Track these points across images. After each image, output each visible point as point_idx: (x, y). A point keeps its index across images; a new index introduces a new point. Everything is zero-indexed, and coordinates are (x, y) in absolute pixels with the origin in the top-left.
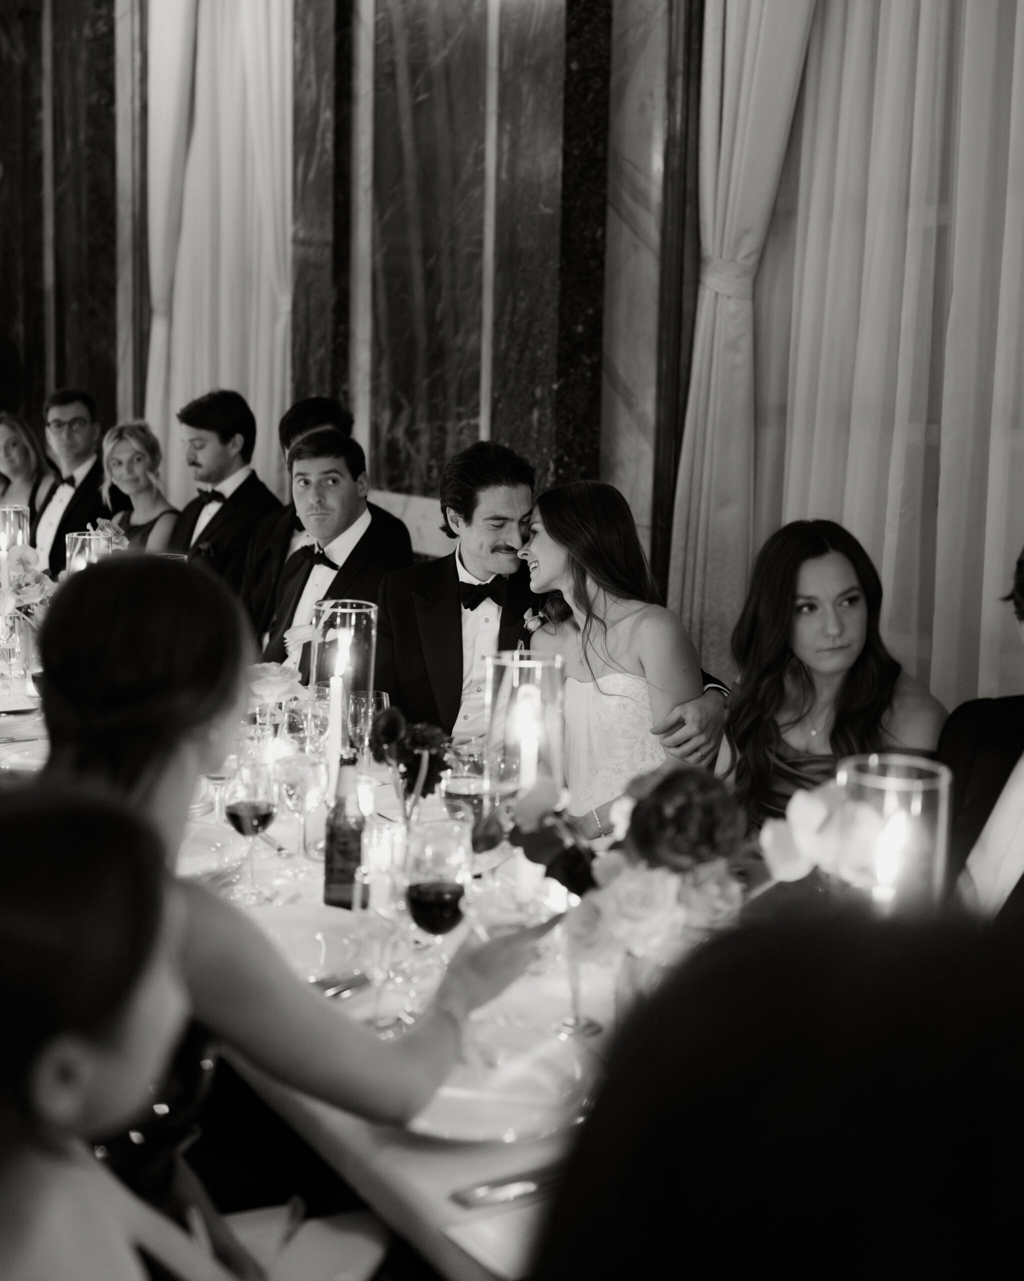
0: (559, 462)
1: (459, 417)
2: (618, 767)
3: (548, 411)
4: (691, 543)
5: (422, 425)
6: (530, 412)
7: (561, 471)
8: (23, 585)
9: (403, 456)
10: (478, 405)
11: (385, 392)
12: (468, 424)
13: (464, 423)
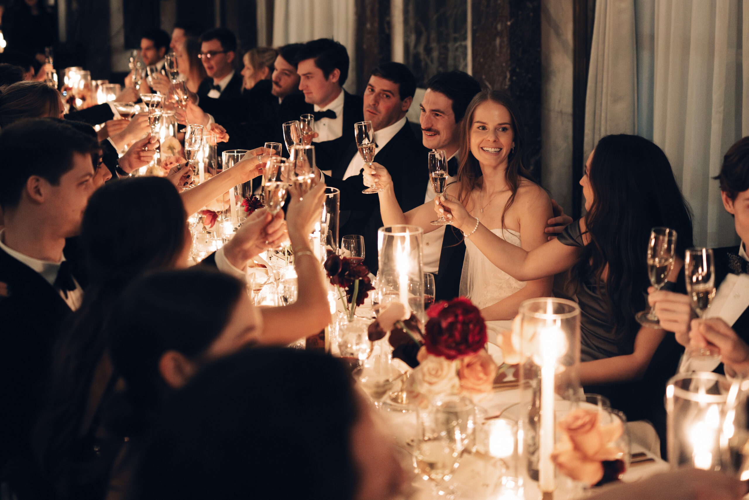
0: (513, 72)
1: (455, 40)
2: (501, 285)
3: (505, 39)
4: (597, 126)
5: (434, 45)
6: (494, 40)
7: (514, 78)
8: (168, 163)
9: (423, 64)
10: (466, 33)
11: (412, 23)
12: (461, 45)
13: (458, 44)
